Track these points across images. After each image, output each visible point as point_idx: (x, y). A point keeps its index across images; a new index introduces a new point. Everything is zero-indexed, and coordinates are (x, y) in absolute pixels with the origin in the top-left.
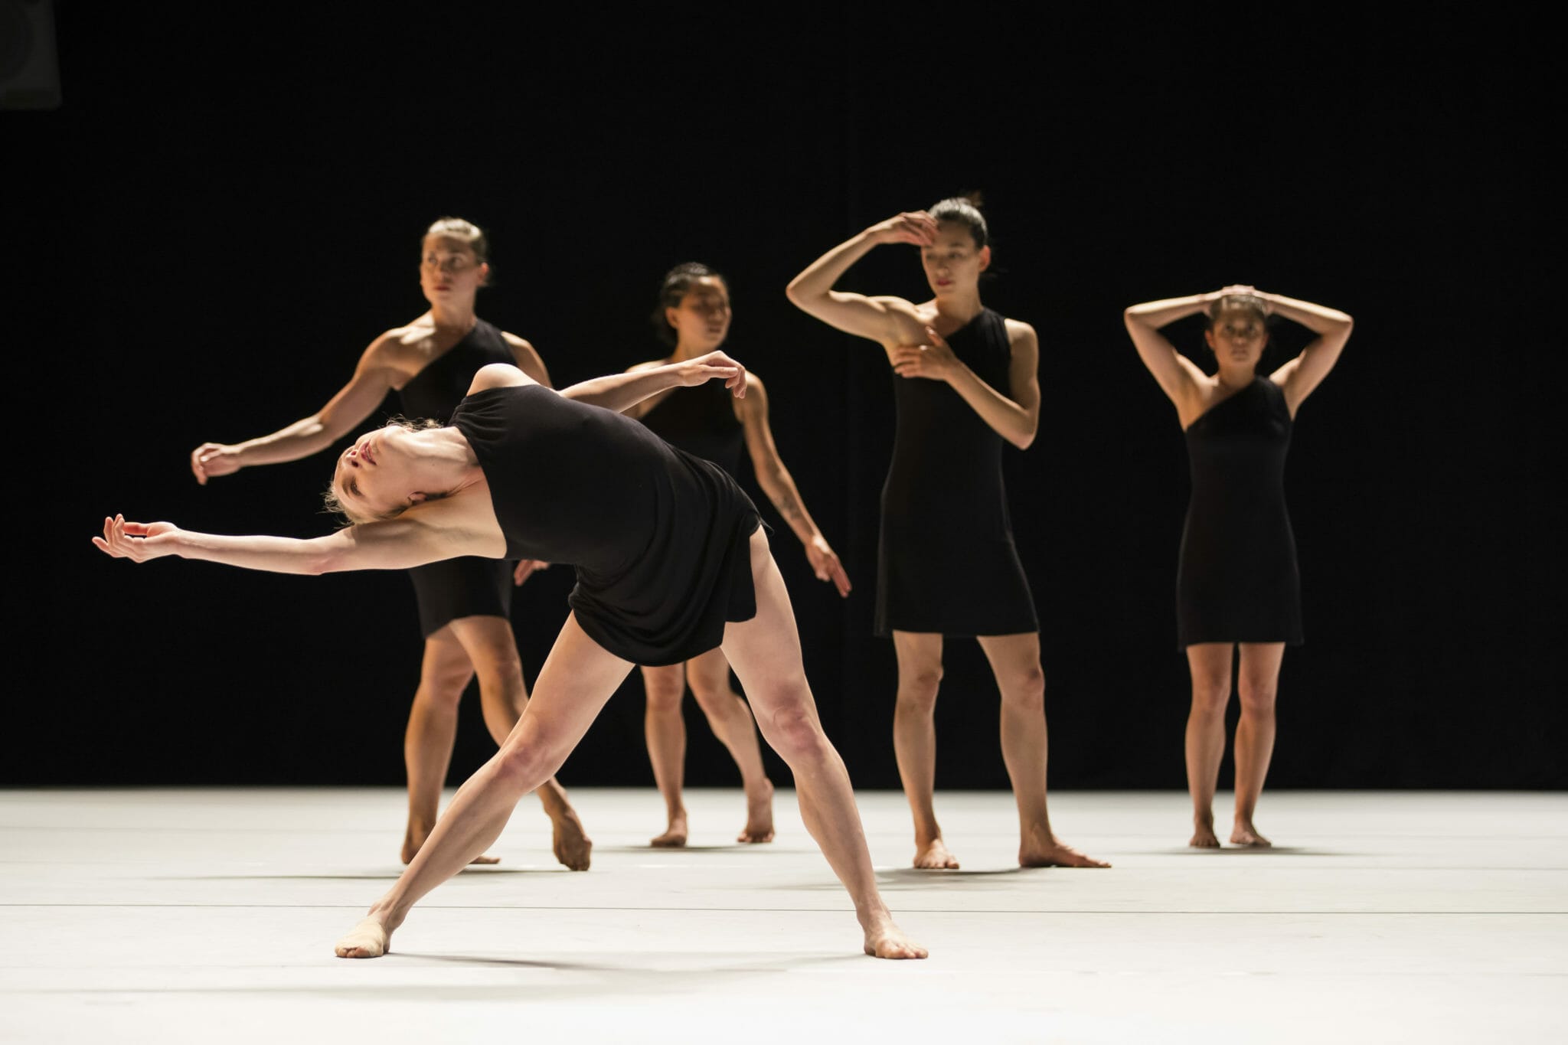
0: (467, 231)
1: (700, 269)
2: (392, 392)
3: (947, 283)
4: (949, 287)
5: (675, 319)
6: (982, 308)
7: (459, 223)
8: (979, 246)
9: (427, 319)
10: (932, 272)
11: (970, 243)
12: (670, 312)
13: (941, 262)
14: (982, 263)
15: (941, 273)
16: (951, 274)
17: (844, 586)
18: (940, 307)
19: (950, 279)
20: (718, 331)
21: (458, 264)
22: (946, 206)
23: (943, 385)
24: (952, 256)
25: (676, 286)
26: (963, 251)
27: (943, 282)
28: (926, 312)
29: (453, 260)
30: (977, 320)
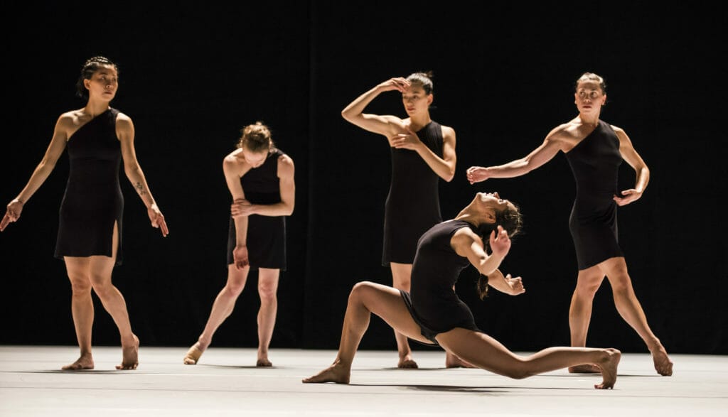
0: (598, 80)
1: (104, 60)
2: (561, 152)
3: (413, 109)
4: (413, 111)
5: (88, 85)
6: (430, 121)
7: (593, 75)
8: (428, 93)
9: (577, 120)
10: (406, 104)
11: (423, 92)
12: (86, 81)
13: (410, 100)
14: (429, 102)
15: (409, 104)
16: (414, 105)
17: (165, 231)
18: (412, 120)
19: (414, 107)
20: (110, 93)
21: (595, 95)
22: (414, 76)
23: (414, 152)
24: (415, 97)
25: (90, 68)
26: (419, 95)
27: (411, 109)
28: (406, 123)
29: (592, 94)
30: (428, 126)
